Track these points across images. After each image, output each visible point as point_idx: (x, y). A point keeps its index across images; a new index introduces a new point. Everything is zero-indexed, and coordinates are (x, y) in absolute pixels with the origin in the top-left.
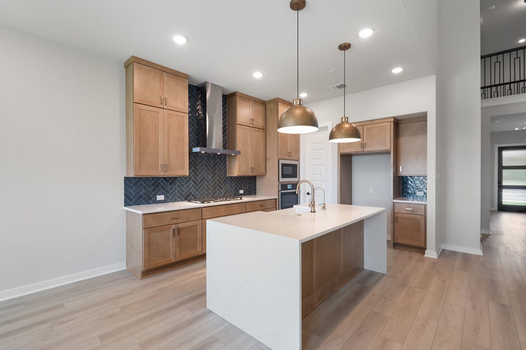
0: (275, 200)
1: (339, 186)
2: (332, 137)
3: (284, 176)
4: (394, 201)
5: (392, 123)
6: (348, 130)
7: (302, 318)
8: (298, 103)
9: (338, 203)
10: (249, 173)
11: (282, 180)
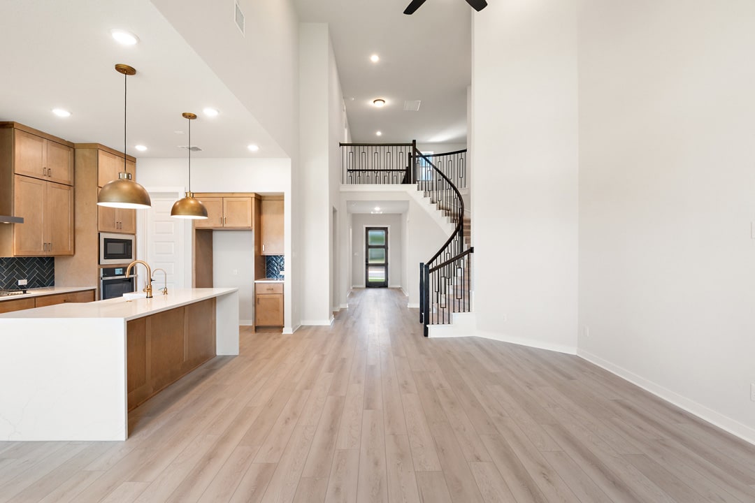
0: (92, 292)
1: (194, 269)
2: (174, 212)
3: (107, 256)
4: (256, 282)
5: (254, 199)
6: (192, 207)
7: (128, 412)
8: (126, 177)
9: (192, 287)
10: (41, 252)
11: (103, 261)
